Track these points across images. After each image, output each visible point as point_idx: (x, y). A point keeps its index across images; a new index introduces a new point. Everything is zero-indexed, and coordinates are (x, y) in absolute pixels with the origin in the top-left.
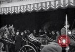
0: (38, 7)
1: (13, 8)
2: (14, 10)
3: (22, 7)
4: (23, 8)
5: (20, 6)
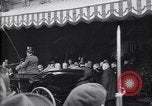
0: (104, 11)
4: (74, 14)
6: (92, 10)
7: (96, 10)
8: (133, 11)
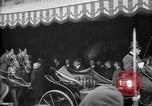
0: (76, 12)
1: (26, 14)
2: (29, 18)
3: (44, 13)
5: (41, 11)
6: (65, 11)
7: (68, 10)
8: (105, 12)
